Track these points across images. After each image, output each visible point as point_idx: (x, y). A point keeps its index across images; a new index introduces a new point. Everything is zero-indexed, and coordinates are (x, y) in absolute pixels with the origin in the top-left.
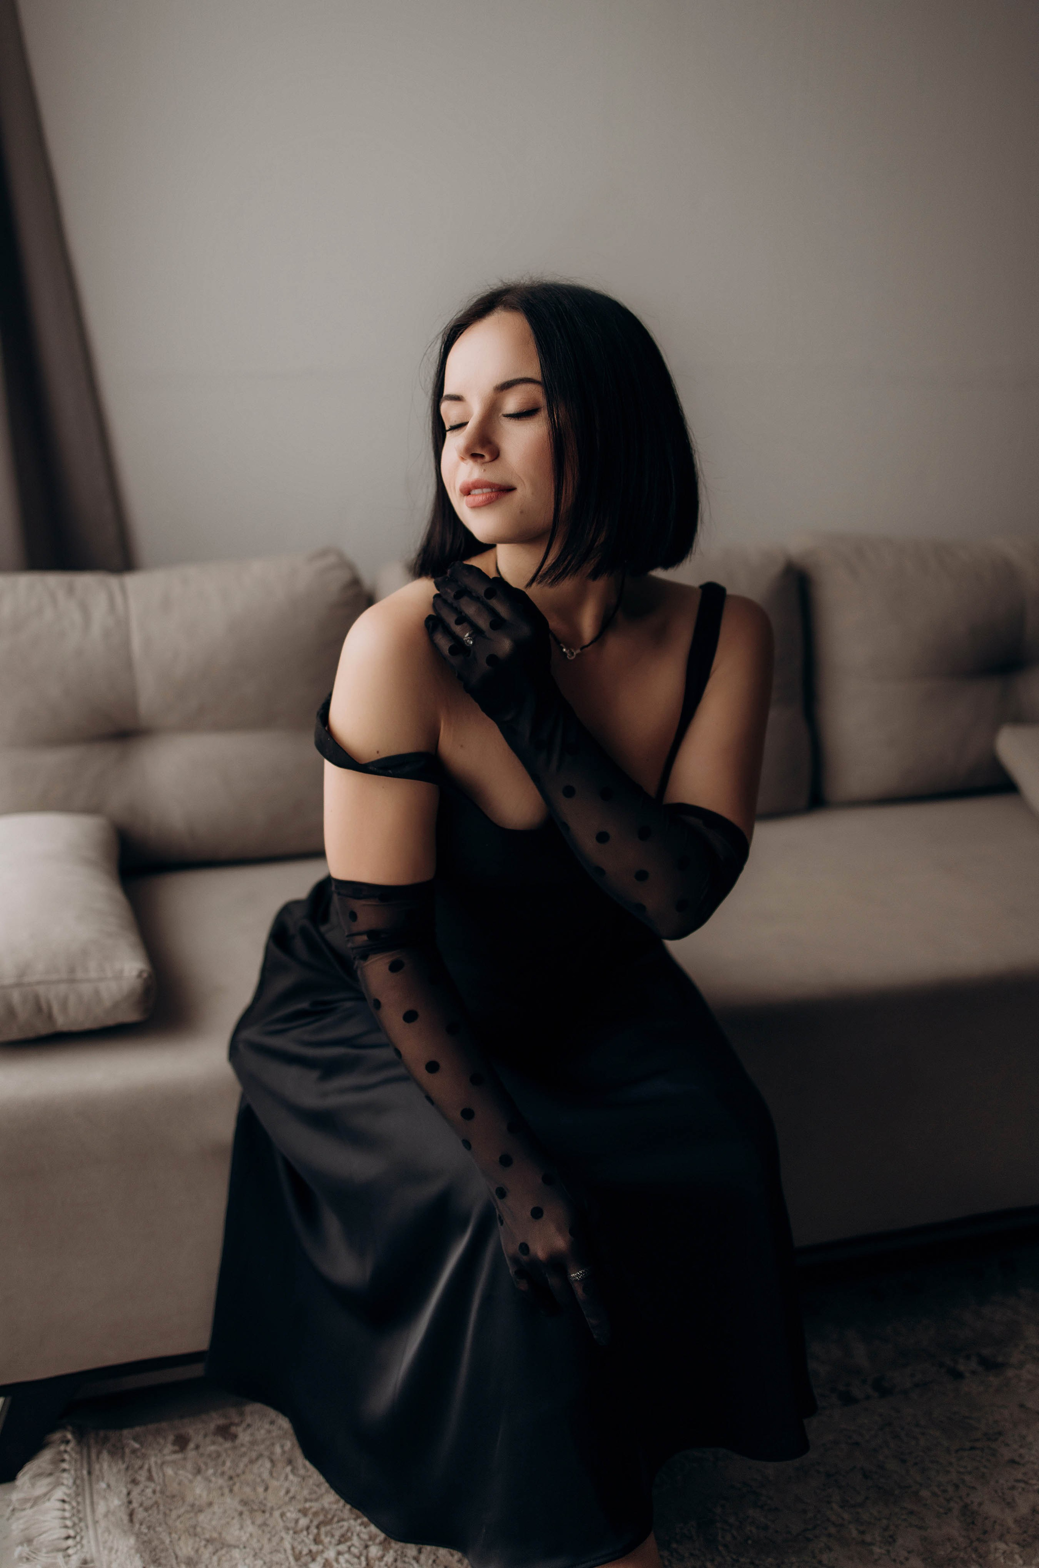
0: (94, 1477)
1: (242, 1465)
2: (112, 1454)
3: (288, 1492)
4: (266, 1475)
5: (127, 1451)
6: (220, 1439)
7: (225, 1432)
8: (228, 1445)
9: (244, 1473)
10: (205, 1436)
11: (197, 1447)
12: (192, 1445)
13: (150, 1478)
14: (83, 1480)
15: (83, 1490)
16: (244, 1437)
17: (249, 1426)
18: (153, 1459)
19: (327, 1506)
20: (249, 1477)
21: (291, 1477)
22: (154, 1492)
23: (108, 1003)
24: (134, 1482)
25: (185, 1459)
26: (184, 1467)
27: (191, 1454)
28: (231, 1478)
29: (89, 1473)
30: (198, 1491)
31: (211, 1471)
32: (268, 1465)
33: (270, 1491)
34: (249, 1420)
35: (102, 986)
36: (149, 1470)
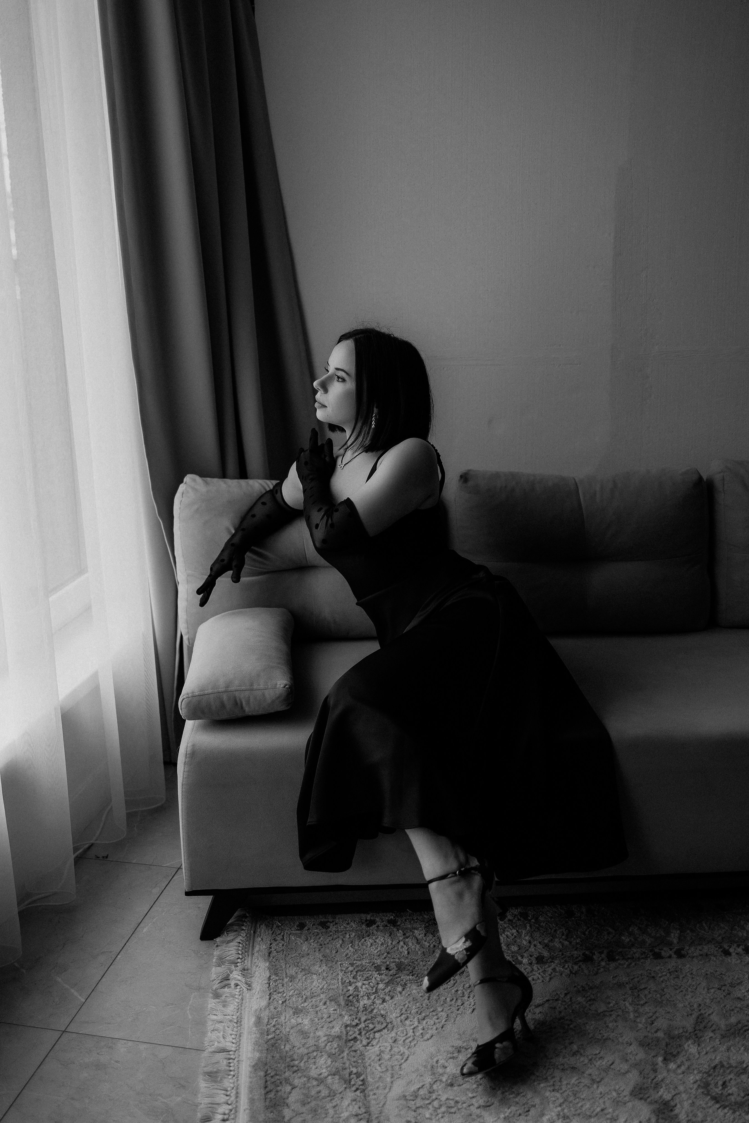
0: (256, 935)
1: (328, 941)
2: (267, 926)
3: (346, 955)
4: (339, 945)
5: (275, 926)
6: (321, 928)
7: (324, 925)
8: (324, 930)
9: (328, 943)
10: (314, 925)
11: (309, 929)
12: (306, 928)
13: (283, 939)
14: (250, 935)
15: (250, 939)
16: (333, 928)
17: (336, 924)
18: (286, 931)
19: (364, 963)
20: (330, 946)
21: (350, 948)
22: (283, 945)
23: (269, 701)
24: (275, 940)
25: (301, 933)
26: (300, 937)
27: (305, 931)
28: (321, 945)
29: (254, 932)
30: (304, 948)
31: (312, 940)
32: (341, 942)
33: (338, 953)
34: (337, 921)
35: (266, 692)
36: (283, 936)
